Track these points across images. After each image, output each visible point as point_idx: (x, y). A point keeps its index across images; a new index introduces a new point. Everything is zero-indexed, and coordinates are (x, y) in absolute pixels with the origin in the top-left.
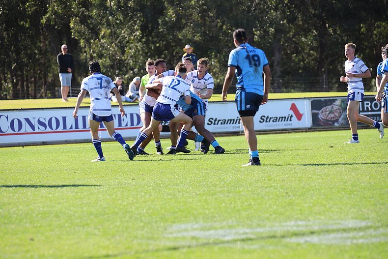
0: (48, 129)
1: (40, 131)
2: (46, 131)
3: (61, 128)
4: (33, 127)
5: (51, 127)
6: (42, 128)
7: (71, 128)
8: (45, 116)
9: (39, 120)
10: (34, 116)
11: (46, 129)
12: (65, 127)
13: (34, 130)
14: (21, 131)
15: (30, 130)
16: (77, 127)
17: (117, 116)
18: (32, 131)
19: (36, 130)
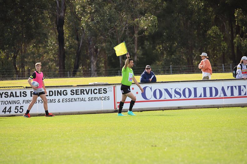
0: (183, 97)
1: (176, 98)
2: (181, 98)
3: (193, 96)
4: (170, 95)
5: (185, 96)
6: (178, 97)
7: (201, 96)
8: (180, 87)
9: (175, 91)
10: (171, 87)
11: (180, 97)
12: (195, 95)
13: (171, 98)
14: (161, 99)
15: (169, 98)
16: (205, 95)
17: (237, 87)
18: (170, 99)
19: (173, 98)
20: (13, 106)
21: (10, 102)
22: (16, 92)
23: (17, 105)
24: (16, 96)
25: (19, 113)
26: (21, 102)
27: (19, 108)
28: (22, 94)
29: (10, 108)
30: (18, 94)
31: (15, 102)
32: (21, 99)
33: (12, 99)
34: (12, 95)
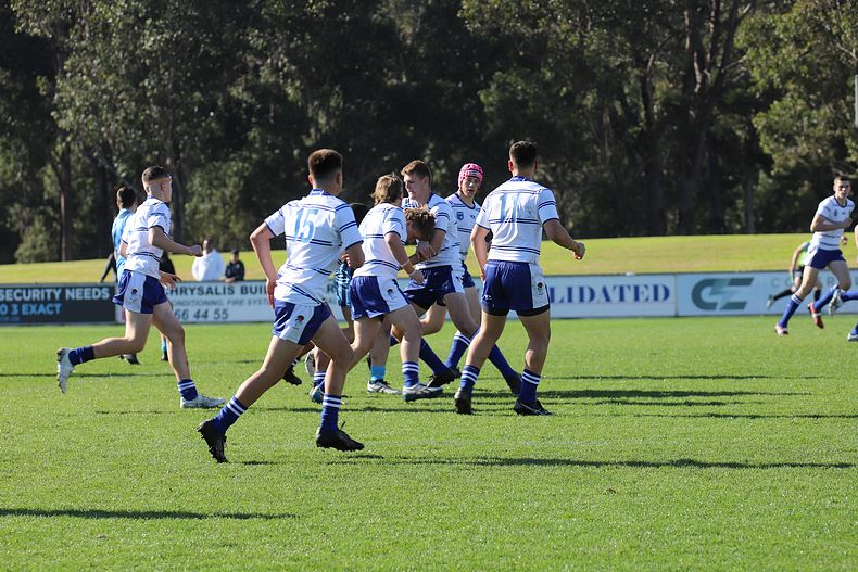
20: (212, 309)
21: (206, 303)
22: (216, 289)
23: (217, 307)
24: (217, 293)
25: (220, 320)
26: (225, 302)
27: (221, 312)
28: (227, 290)
29: (206, 312)
30: (220, 290)
31: (214, 303)
32: (225, 298)
33: (209, 297)
34: (210, 291)
